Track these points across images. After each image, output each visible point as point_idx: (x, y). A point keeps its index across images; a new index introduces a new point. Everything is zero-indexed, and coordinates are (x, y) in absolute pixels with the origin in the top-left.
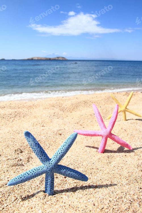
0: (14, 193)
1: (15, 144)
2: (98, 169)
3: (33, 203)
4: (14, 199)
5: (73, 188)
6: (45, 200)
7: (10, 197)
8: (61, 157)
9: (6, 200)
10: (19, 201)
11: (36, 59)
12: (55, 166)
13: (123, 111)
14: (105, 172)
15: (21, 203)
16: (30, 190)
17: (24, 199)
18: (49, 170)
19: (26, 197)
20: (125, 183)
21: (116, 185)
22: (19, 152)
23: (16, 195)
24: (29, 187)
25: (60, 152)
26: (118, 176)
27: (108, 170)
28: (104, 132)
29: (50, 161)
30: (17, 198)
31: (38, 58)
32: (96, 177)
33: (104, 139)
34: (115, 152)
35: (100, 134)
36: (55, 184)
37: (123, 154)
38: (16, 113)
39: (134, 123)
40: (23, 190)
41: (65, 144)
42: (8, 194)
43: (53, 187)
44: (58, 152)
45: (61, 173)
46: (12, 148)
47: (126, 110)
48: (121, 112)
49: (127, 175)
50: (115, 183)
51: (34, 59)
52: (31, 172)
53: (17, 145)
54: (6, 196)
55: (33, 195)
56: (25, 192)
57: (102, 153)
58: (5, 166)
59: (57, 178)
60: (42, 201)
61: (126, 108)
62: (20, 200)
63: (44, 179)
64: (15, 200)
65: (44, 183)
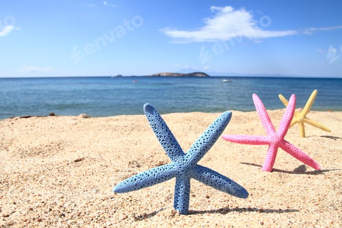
0: (123, 209)
1: (130, 155)
2: (263, 189)
3: (154, 223)
4: (122, 217)
5: (221, 210)
6: (173, 220)
7: (117, 213)
8: (204, 150)
9: (110, 217)
10: (130, 221)
11: (165, 75)
12: (192, 165)
13: (299, 123)
14: (277, 194)
15: (134, 223)
16: (149, 208)
17: (137, 219)
18: (182, 171)
19: (141, 216)
20: (313, 210)
21: (297, 211)
22: (135, 165)
23: (126, 212)
24: (148, 203)
25: (202, 141)
26: (300, 199)
27: (280, 191)
28: (272, 137)
29: (185, 156)
30: (127, 217)
31: (166, 73)
32: (260, 200)
33: (272, 149)
34: (290, 172)
35: (265, 140)
36: (191, 204)
37: (305, 175)
38: (134, 126)
39: (319, 140)
40: (138, 206)
41: (210, 129)
42: (114, 210)
43: (188, 206)
44: (199, 142)
45: (202, 178)
46: (125, 160)
47: (305, 119)
48: (297, 124)
49: (316, 198)
50: (295, 208)
51: (162, 75)
52: (152, 173)
53: (133, 157)
54: (111, 211)
55: (153, 214)
56: (141, 209)
57: (269, 173)
58: (112, 178)
59: (194, 196)
60: (167, 220)
61: (305, 117)
62: (133, 219)
63: (173, 197)
64: (124, 219)
65: (173, 201)
